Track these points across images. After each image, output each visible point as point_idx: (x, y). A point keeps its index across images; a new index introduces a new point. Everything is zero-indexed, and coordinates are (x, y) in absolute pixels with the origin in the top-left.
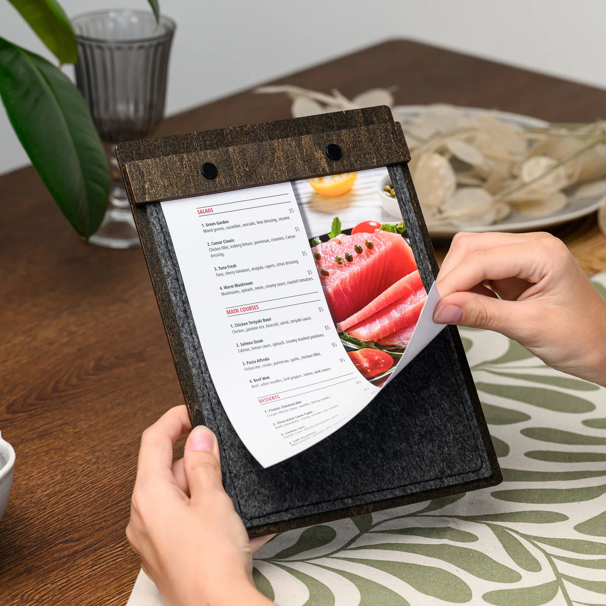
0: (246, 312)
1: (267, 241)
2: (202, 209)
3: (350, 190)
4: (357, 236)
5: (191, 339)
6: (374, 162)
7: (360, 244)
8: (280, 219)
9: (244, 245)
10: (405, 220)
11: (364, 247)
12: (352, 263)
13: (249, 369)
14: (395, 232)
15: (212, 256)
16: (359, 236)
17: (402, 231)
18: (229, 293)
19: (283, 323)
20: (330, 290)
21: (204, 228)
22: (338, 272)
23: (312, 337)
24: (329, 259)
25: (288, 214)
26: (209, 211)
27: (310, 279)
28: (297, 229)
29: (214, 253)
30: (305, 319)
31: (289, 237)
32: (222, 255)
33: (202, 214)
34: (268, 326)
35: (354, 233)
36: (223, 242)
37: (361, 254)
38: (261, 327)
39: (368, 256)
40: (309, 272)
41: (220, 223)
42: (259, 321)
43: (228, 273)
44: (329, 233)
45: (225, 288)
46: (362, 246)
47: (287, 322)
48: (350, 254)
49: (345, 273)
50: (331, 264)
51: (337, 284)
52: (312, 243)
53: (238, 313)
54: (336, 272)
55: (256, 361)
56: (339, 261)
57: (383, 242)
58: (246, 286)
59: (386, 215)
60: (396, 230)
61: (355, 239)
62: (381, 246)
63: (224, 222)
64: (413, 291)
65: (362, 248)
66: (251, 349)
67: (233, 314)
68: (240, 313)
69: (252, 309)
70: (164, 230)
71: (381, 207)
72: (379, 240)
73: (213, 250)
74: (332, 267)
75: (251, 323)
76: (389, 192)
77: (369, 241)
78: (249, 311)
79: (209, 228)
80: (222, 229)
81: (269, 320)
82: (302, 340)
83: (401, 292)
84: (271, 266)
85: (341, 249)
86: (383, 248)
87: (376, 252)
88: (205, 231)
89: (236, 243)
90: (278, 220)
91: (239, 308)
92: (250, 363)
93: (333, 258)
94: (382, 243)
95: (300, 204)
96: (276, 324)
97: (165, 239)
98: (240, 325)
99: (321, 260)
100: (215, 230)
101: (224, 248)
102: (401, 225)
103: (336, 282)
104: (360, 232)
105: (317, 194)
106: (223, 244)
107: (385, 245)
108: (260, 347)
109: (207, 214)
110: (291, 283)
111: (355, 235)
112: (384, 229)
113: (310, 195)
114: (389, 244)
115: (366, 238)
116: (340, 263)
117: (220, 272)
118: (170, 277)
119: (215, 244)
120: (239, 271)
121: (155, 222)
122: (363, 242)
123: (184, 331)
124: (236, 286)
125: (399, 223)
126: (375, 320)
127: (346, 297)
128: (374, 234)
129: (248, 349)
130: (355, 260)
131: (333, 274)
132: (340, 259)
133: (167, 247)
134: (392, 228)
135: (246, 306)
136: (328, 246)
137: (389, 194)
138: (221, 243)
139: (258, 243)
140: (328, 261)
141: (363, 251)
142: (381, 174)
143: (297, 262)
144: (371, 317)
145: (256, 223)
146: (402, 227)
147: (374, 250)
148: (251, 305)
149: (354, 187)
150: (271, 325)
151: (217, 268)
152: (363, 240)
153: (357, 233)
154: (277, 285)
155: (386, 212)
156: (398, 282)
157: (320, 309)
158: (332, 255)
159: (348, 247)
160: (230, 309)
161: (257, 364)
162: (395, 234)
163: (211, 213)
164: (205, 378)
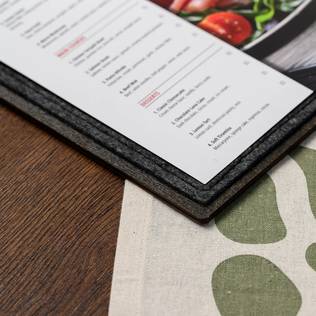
13: (111, 84)
15: (12, 29)
18: (48, 44)
19: (117, 35)
23: (154, 30)
29: (12, 26)
34: (105, 44)
42: (94, 45)
45: (42, 42)
55: (115, 74)
58: (62, 30)
66: (102, 68)
67: (65, 55)
68: (71, 50)
73: (9, 25)
75: (87, 51)
81: (102, 40)
92: (110, 79)
96: (112, 39)
98: (78, 58)
101: (19, 18)
108: (109, 62)
117: (27, 35)
120: (46, 25)
124: (52, 35)
129: (100, 70)
150: (108, 42)
151: (24, 34)
161: (117, 76)
164: (77, 114)
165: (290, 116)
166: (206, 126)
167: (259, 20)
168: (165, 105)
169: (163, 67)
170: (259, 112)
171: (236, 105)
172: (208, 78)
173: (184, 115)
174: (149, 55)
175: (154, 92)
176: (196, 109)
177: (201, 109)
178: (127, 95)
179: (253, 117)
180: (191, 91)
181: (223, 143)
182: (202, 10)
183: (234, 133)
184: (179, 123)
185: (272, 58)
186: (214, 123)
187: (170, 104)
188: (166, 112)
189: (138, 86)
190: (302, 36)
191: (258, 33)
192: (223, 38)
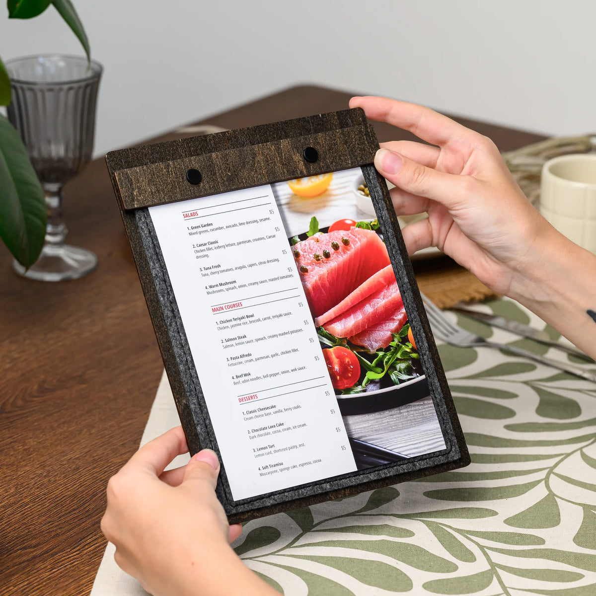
0: (231, 309)
1: (249, 241)
2: (187, 213)
3: (326, 190)
4: (334, 234)
5: (178, 338)
6: (349, 163)
7: (336, 242)
8: (261, 220)
9: (227, 246)
10: (378, 217)
11: (341, 244)
12: (329, 259)
13: (232, 365)
14: (369, 229)
15: (198, 257)
16: (336, 233)
17: (376, 228)
18: (214, 292)
19: (265, 319)
20: (309, 286)
21: (190, 231)
22: (317, 268)
23: (292, 332)
24: (308, 256)
25: (268, 215)
26: (194, 214)
27: (290, 276)
28: (277, 229)
29: (199, 254)
30: (286, 315)
31: (270, 237)
32: (207, 256)
33: (187, 218)
34: (251, 322)
35: (331, 231)
36: (207, 244)
37: (338, 251)
38: (244, 323)
39: (344, 253)
40: (290, 269)
41: (205, 226)
42: (243, 318)
43: (213, 273)
44: (307, 232)
45: (211, 287)
46: (338, 243)
47: (269, 318)
48: (328, 251)
49: (323, 269)
50: (310, 261)
51: (316, 280)
52: (292, 241)
53: (222, 311)
54: (314, 268)
55: (240, 357)
56: (317, 258)
57: (359, 239)
58: (230, 285)
59: (361, 213)
60: (370, 227)
61: (332, 236)
62: (357, 242)
63: (208, 225)
64: (386, 285)
65: (339, 245)
66: (235, 345)
67: (218, 312)
68: (225, 310)
69: (236, 306)
70: (152, 234)
71: (356, 206)
72: (354, 237)
73: (198, 252)
74: (311, 264)
75: (235, 320)
76: (363, 191)
77: (345, 239)
78: (233, 309)
79: (195, 231)
80: (206, 231)
81: (252, 316)
82: (282, 335)
83: (375, 286)
84: (253, 265)
85: (319, 247)
86: (358, 244)
87: (352, 248)
88: (191, 234)
89: (220, 244)
90: (258, 221)
91: (224, 306)
92: (234, 359)
93: (311, 255)
94: (357, 240)
95: (279, 205)
96: (259, 320)
97: (153, 243)
98: (225, 322)
99: (300, 258)
100: (200, 233)
101: (209, 249)
102: (375, 222)
103: (315, 278)
104: (336, 230)
105: (296, 195)
106: (208, 246)
107: (360, 241)
108: (243, 343)
109: (192, 217)
110: (273, 280)
111: (332, 233)
112: (360, 226)
113: (288, 196)
114: (364, 240)
115: (342, 235)
116: (319, 260)
117: (205, 272)
118: (158, 279)
119: (200, 246)
120: (223, 271)
121: (143, 227)
122: (340, 239)
123: (172, 329)
124: (221, 285)
125: (373, 220)
126: (350, 315)
127: (324, 292)
128: (350, 231)
129: (232, 345)
130: (333, 257)
131: (312, 271)
132: (318, 256)
133: (155, 251)
134: (367, 225)
135: (231, 304)
136: (307, 244)
137: (363, 193)
138: (205, 244)
139: (240, 243)
140: (307, 258)
141: (340, 248)
142: (356, 175)
143: (277, 260)
144: (347, 311)
145: (238, 225)
146: (376, 224)
147: (350, 246)
148: (235, 303)
149: (330, 188)
150: (254, 321)
151: (203, 269)
152: (340, 237)
153: (334, 230)
154: (259, 283)
155: (361, 211)
156: (372, 277)
157: (300, 304)
158: (311, 253)
159: (326, 244)
160: (215, 307)
161: (240, 360)
162: (369, 231)
163: (196, 216)
164: (192, 374)
165: (327, 480)
166: (268, 450)
167: (370, 375)
168: (255, 411)
169: (275, 375)
170: (310, 463)
171: (300, 445)
172: (298, 407)
173: (261, 429)
174: (273, 356)
175: (255, 394)
176: (271, 430)
177: (275, 432)
178: (235, 383)
179: (303, 465)
180: (280, 411)
181: (269, 473)
182: (337, 336)
183: (281, 470)
184: (252, 434)
185: (352, 420)
186: (275, 451)
187: (258, 413)
188: (251, 418)
189: (248, 380)
190: (387, 413)
191: (359, 388)
192: (333, 376)
